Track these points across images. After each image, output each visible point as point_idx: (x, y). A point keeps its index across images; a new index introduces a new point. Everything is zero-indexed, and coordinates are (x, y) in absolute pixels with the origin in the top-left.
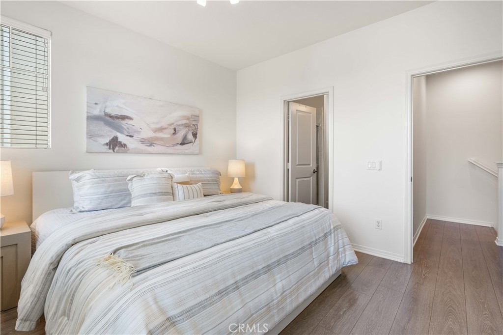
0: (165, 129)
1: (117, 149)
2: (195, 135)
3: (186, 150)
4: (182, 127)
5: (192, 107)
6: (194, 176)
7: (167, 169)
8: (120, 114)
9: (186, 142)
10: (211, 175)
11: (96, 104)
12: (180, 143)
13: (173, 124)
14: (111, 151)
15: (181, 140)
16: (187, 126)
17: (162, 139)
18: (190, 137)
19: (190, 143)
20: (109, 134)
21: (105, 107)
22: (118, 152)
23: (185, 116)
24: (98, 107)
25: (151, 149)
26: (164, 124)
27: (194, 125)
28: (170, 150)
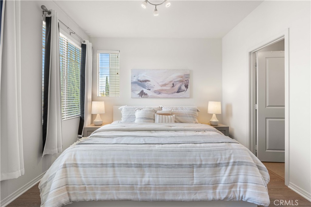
0: (167, 84)
1: (143, 96)
2: (187, 87)
3: (181, 95)
4: (177, 83)
5: (184, 70)
6: (177, 111)
7: (162, 106)
8: (144, 80)
9: (180, 91)
10: (189, 111)
11: (134, 76)
12: (177, 91)
13: (172, 81)
14: (141, 97)
15: (178, 89)
16: (181, 81)
17: (165, 90)
18: (183, 87)
19: (183, 91)
20: (139, 89)
21: (138, 77)
22: (143, 98)
23: (180, 76)
24: (135, 78)
25: (159, 96)
26: (166, 81)
27: (186, 80)
28: (170, 96)
